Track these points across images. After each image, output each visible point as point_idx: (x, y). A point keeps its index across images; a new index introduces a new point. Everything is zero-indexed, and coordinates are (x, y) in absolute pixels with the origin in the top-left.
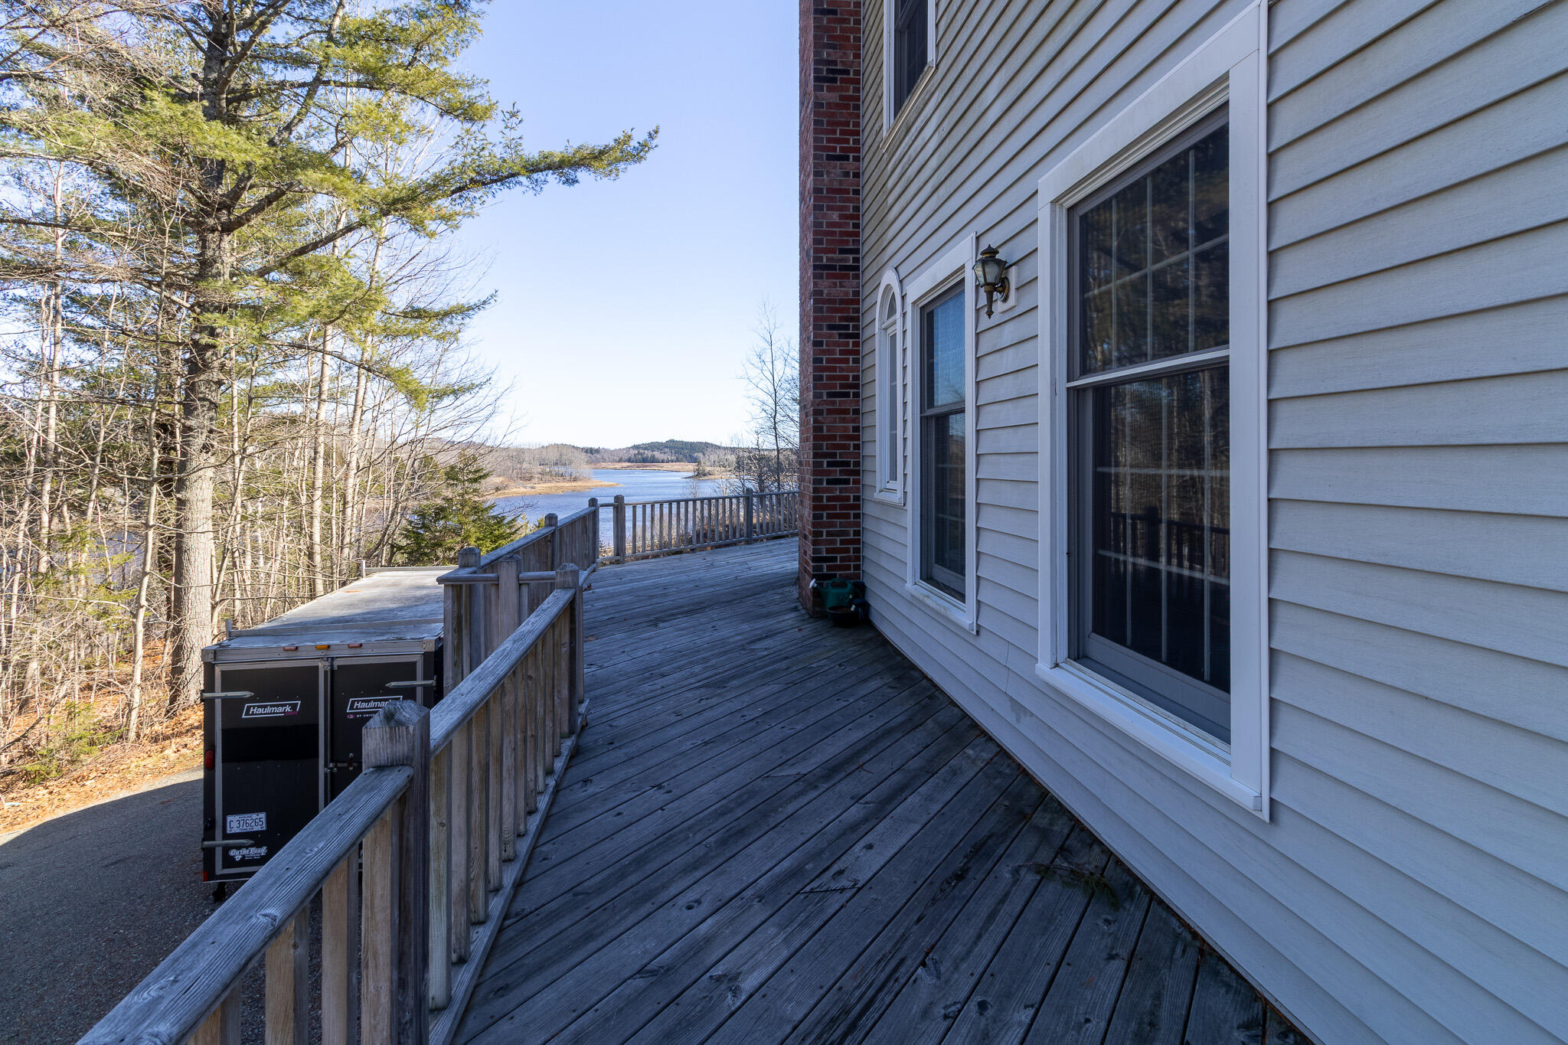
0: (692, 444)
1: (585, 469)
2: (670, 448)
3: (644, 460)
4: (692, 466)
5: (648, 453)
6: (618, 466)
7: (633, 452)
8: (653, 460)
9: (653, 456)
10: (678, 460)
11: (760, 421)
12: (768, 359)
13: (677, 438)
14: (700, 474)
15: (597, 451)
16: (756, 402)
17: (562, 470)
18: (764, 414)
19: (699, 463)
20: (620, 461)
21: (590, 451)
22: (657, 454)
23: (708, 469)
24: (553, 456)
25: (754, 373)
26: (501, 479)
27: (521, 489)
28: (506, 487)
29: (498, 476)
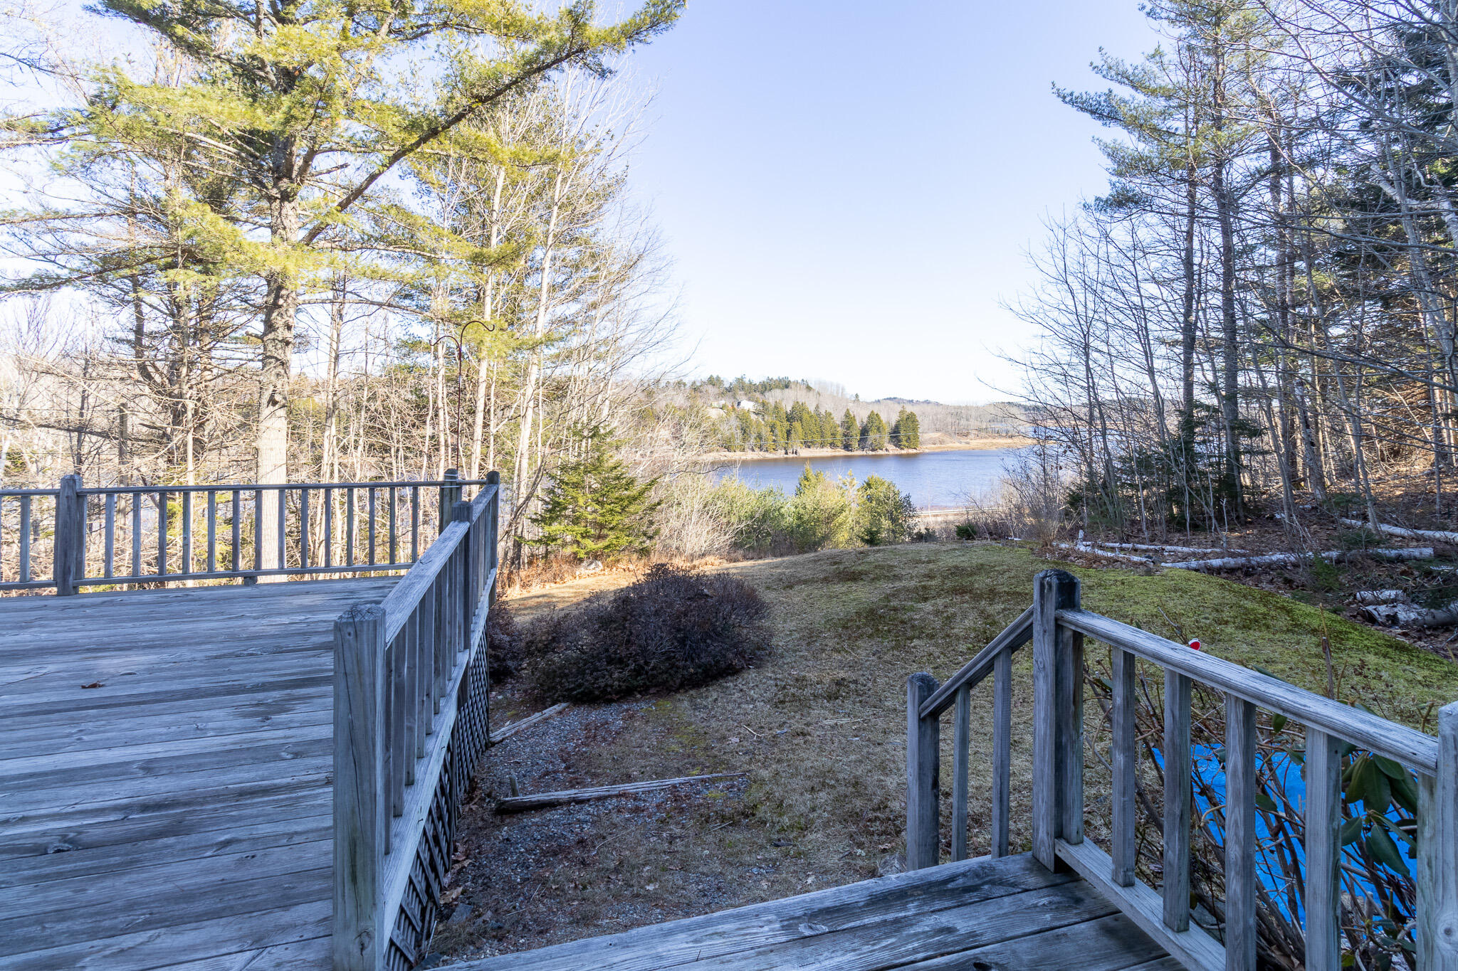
26: (937, 435)
27: (955, 444)
28: (941, 442)
29: (937, 431)
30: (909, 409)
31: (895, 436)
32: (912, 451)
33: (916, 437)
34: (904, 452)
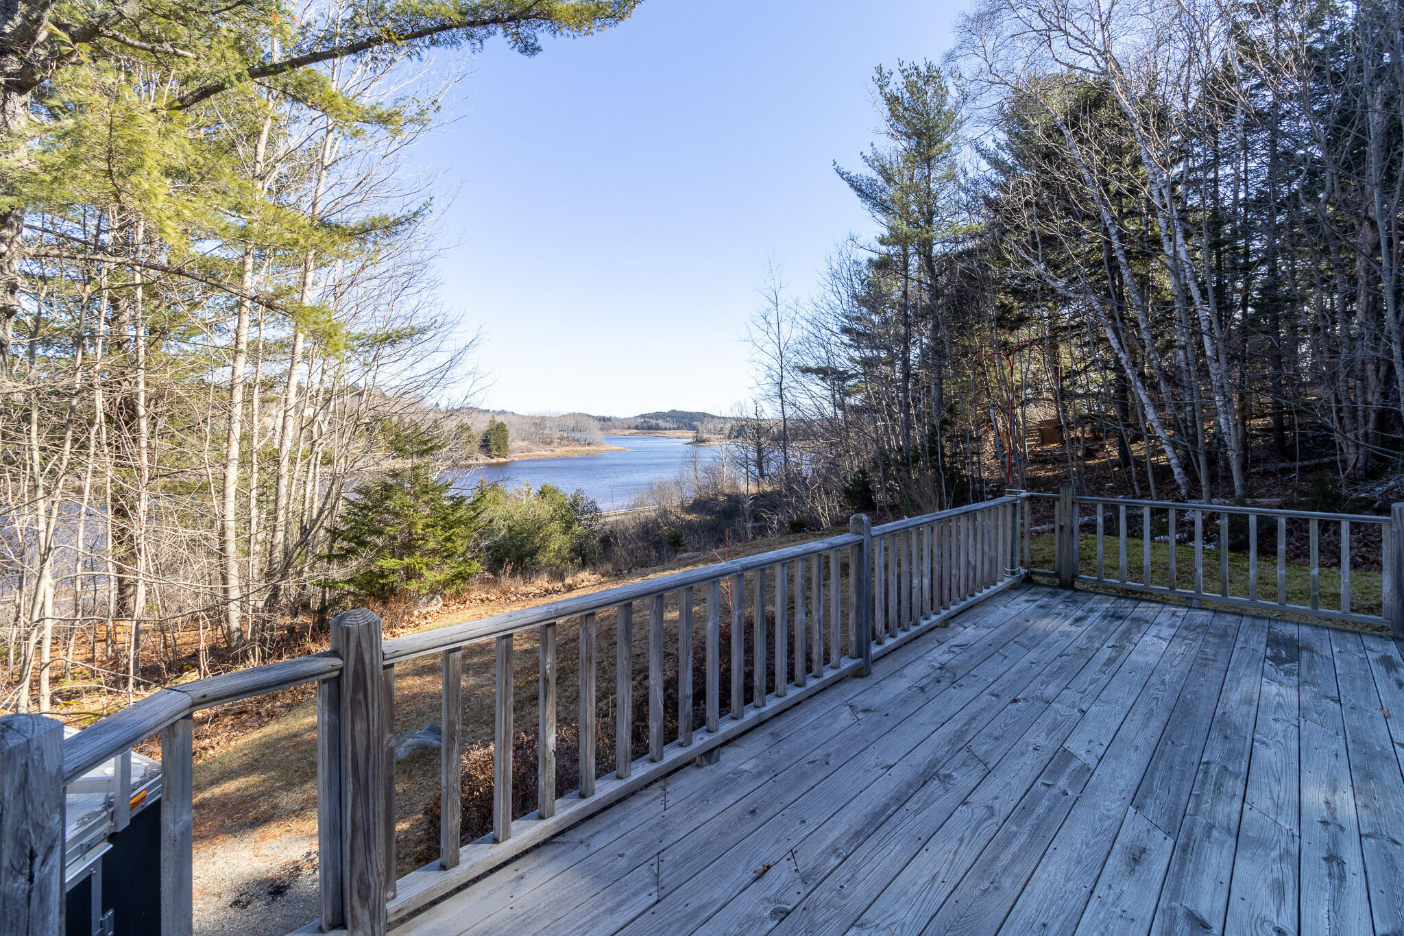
0: (691, 414)
1: (598, 435)
2: (672, 417)
3: (650, 428)
4: (691, 434)
5: (653, 422)
6: (627, 432)
7: (640, 420)
8: (657, 428)
9: (657, 424)
10: (679, 428)
11: (766, 387)
12: (773, 320)
13: (678, 409)
14: (699, 441)
15: (609, 419)
16: (760, 367)
17: (578, 435)
18: (769, 380)
19: (698, 432)
20: (629, 428)
21: (604, 419)
22: (661, 422)
23: (705, 436)
24: (571, 423)
25: (758, 335)
26: (525, 443)
27: (542, 452)
28: (529, 450)
29: (523, 440)
30: (499, 419)
31: (485, 445)
32: (502, 460)
33: (506, 446)
34: (494, 461)
